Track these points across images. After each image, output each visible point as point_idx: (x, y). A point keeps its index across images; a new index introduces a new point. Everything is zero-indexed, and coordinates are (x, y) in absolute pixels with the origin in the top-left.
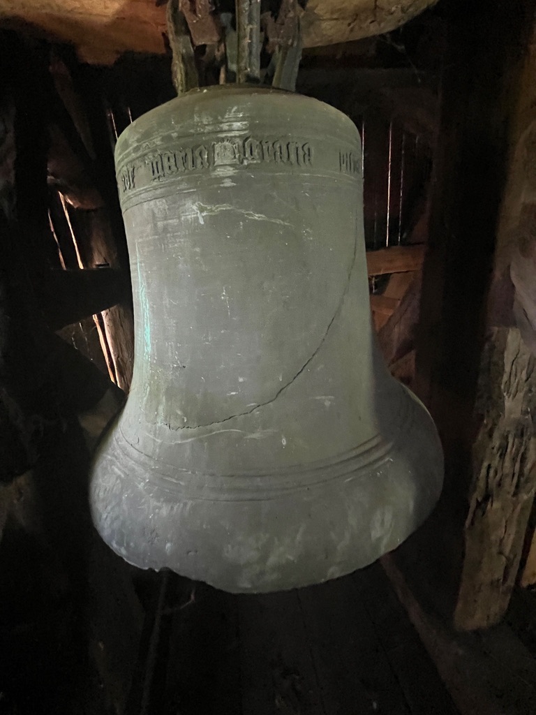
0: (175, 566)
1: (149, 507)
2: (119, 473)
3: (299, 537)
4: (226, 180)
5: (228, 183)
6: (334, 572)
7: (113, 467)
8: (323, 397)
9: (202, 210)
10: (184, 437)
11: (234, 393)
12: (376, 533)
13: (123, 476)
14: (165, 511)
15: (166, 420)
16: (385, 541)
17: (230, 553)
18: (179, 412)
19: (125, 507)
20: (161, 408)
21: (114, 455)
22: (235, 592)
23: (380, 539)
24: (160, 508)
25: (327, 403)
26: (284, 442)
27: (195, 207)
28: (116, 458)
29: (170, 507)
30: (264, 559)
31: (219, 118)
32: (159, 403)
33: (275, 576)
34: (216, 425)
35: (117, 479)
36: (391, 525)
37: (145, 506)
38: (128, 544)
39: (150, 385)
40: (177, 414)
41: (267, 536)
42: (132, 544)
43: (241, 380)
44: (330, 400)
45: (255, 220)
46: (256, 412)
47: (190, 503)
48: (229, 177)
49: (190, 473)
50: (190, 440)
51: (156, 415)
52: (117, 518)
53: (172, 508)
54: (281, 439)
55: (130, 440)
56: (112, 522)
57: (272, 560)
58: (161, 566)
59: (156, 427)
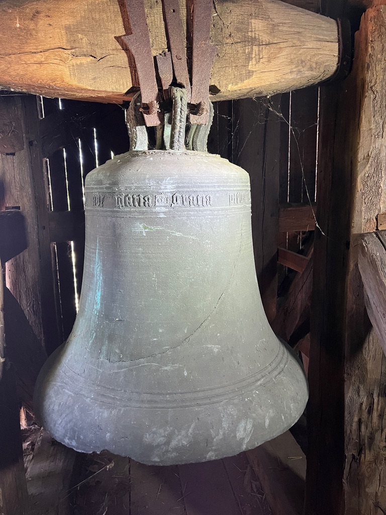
0: (111, 448)
1: (94, 412)
2: (70, 393)
3: (190, 430)
4: (161, 214)
5: (162, 216)
6: (211, 456)
7: (64, 390)
8: (213, 346)
9: (145, 228)
10: (119, 367)
11: (155, 339)
12: (240, 434)
13: (73, 395)
14: (106, 414)
15: (107, 355)
16: (246, 441)
17: (147, 438)
19: (77, 413)
20: (104, 348)
21: (63, 382)
23: (243, 439)
24: (103, 413)
25: (216, 350)
26: (186, 374)
27: (141, 226)
28: (66, 384)
29: (109, 412)
30: (168, 443)
31: (160, 182)
32: (102, 344)
33: (174, 454)
34: (142, 360)
35: (69, 397)
36: (251, 431)
37: (92, 412)
38: (79, 437)
39: (95, 332)
40: (116, 352)
41: (171, 428)
42: (82, 437)
43: (160, 331)
44: (217, 348)
45: (176, 236)
46: (169, 353)
47: (123, 409)
48: (163, 212)
49: (123, 391)
50: (123, 370)
51: (100, 353)
52: (70, 421)
53: (111, 412)
54: (184, 371)
55: (77, 371)
56: (66, 424)
57: (174, 443)
58: (102, 449)
59: (99, 362)
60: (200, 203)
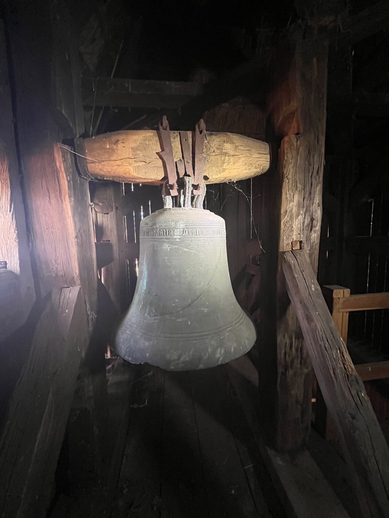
0: (149, 362)
1: (141, 343)
3: (191, 353)
5: (178, 240)
6: (201, 366)
7: (126, 331)
8: (204, 309)
9: (169, 246)
10: (155, 319)
11: (174, 305)
12: (218, 355)
13: (130, 334)
14: (147, 344)
15: (148, 314)
16: (221, 359)
17: (168, 356)
18: (154, 311)
19: (132, 343)
20: (147, 309)
22: (168, 370)
23: (219, 358)
24: (145, 343)
25: (206, 311)
26: (189, 323)
27: (167, 246)
28: (127, 328)
30: (179, 359)
31: (177, 223)
32: (146, 307)
33: (182, 365)
34: (167, 316)
35: (128, 335)
36: (223, 354)
38: (133, 356)
39: (143, 301)
41: (181, 352)
43: (176, 300)
45: (185, 251)
46: (181, 312)
47: (156, 341)
48: (178, 238)
49: (156, 332)
50: (157, 321)
51: (145, 312)
53: (150, 343)
56: (127, 349)
57: (182, 359)
58: (144, 362)
59: (144, 317)
60: (197, 234)
